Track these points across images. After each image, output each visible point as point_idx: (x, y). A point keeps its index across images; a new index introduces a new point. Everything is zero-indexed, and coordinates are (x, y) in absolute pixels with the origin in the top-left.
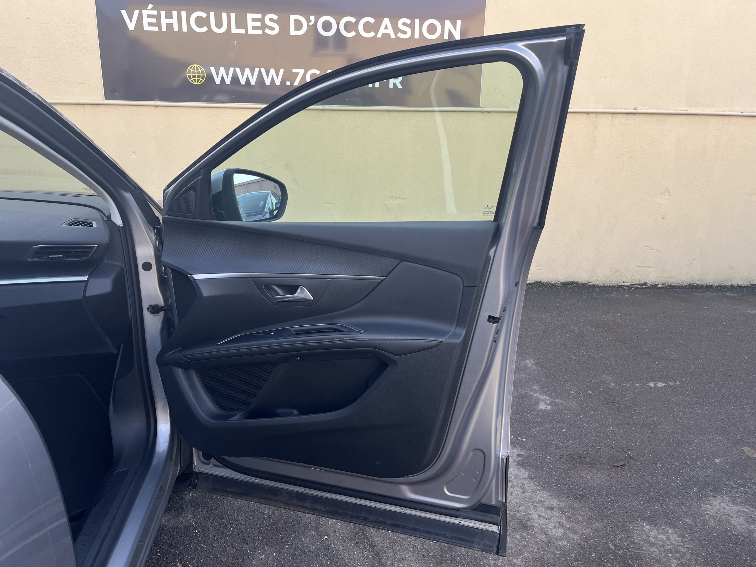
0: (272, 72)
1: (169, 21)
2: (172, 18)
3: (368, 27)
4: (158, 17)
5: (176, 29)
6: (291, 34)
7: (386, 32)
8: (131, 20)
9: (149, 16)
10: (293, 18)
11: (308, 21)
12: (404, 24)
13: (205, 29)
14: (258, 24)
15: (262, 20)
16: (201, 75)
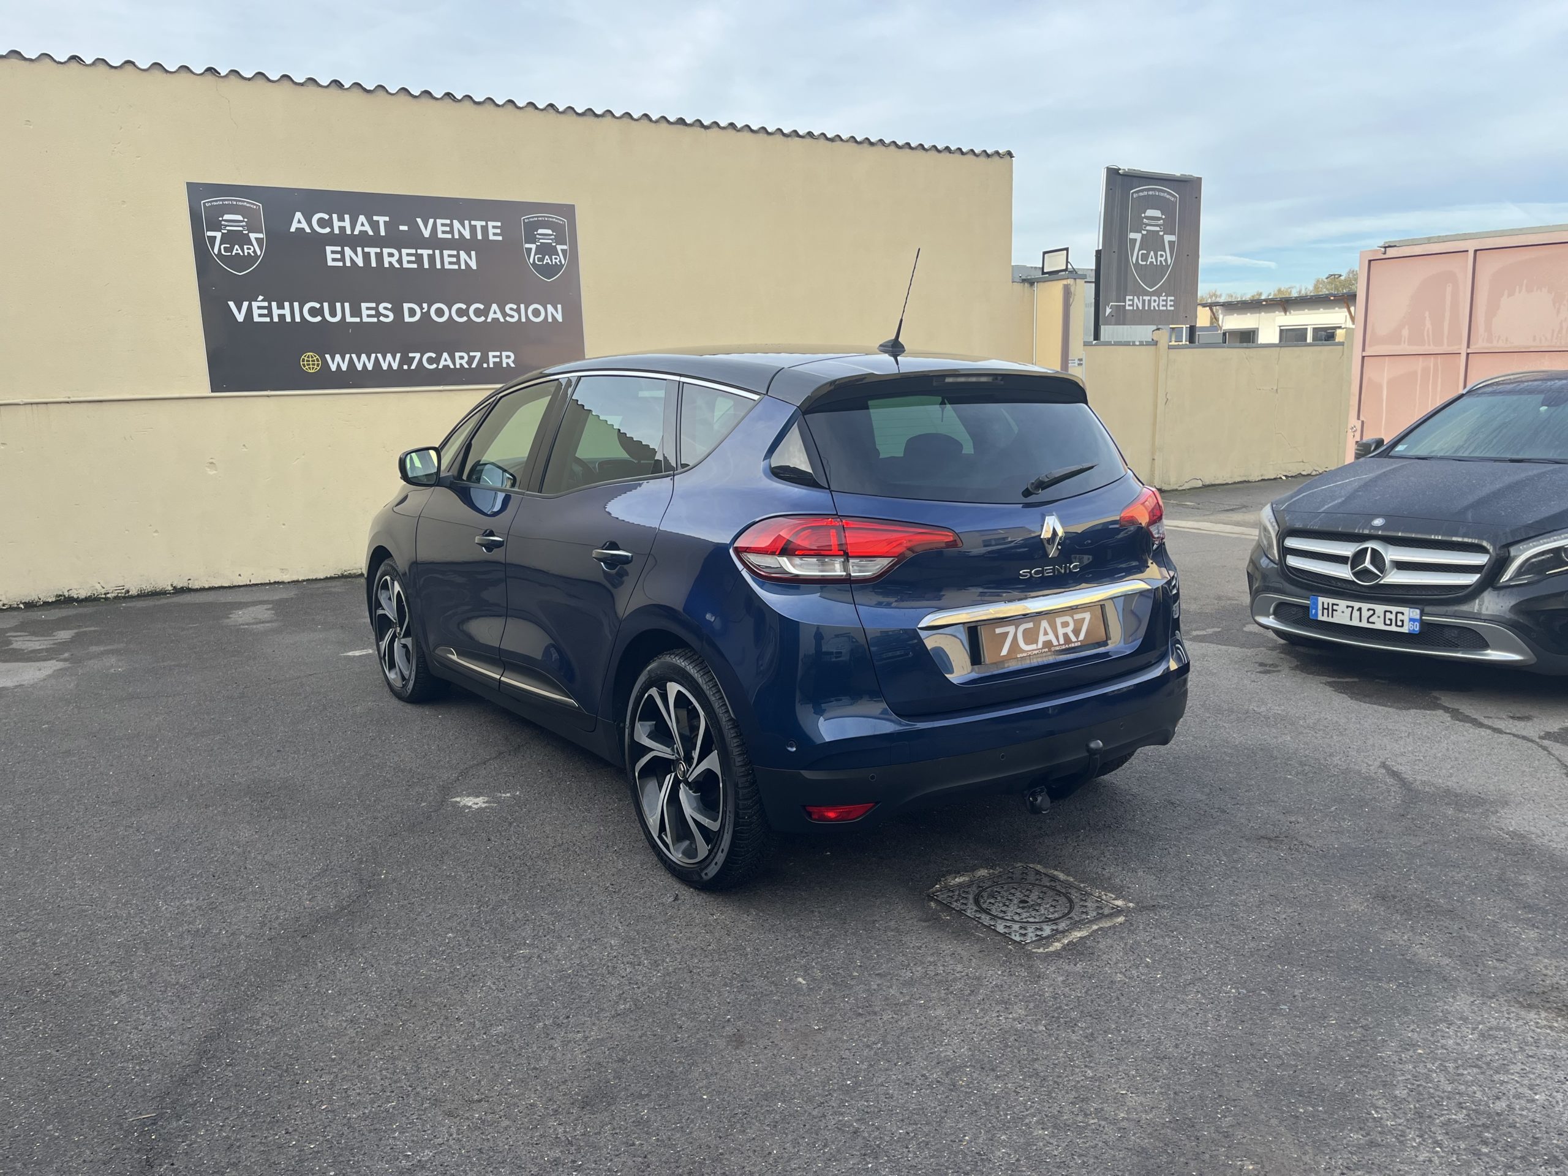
0: (389, 356)
1: (281, 312)
2: (283, 308)
3: (478, 312)
4: (269, 308)
6: (406, 321)
7: (495, 316)
8: (240, 312)
9: (259, 308)
10: (406, 306)
11: (422, 308)
12: (511, 309)
13: (319, 319)
14: (373, 312)
15: (376, 309)
16: (316, 363)
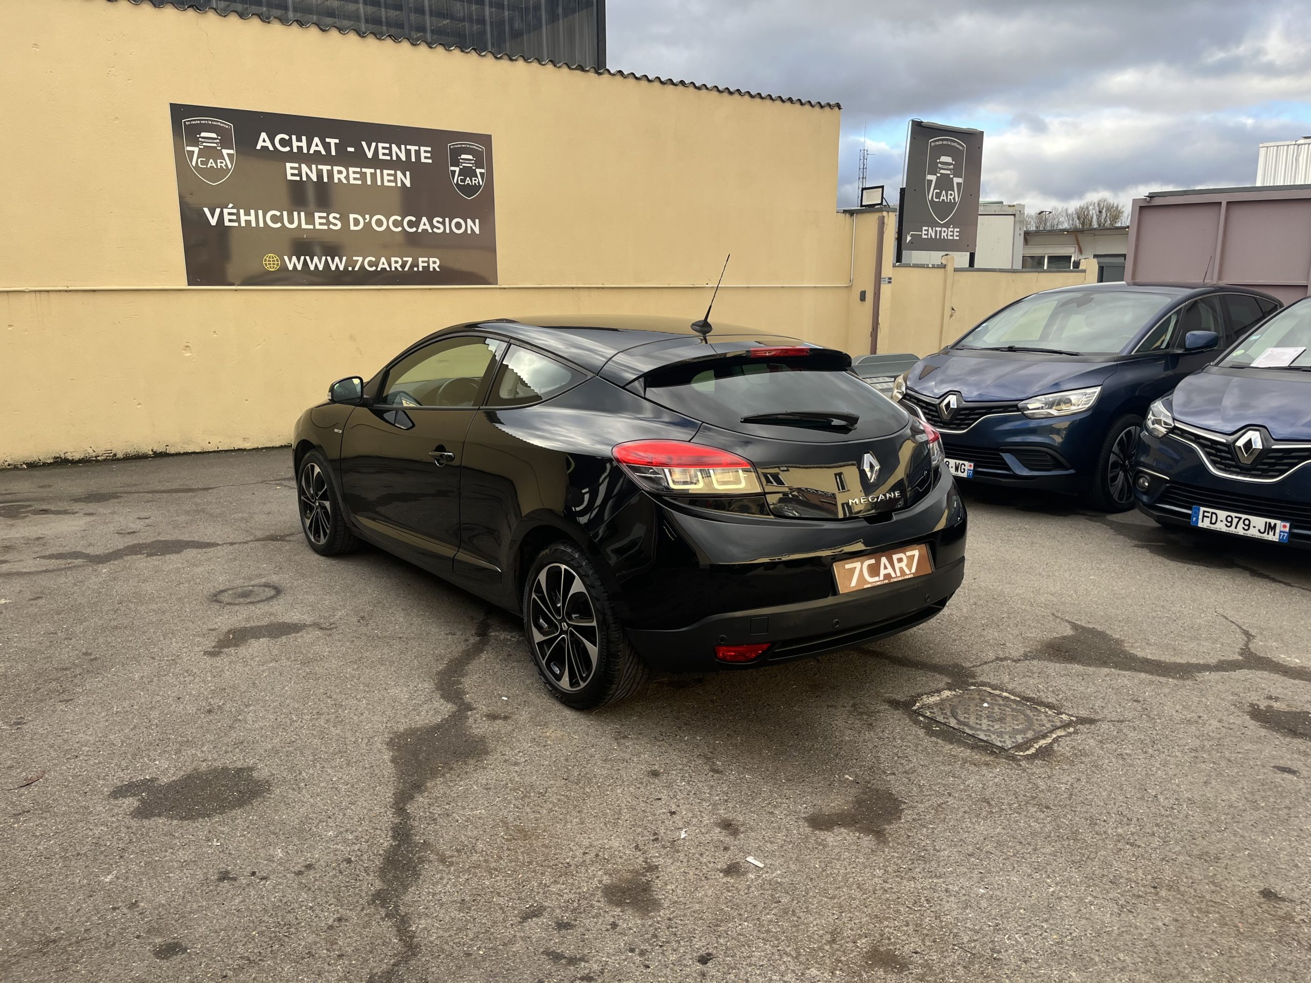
0: (337, 259)
1: (248, 218)
2: (250, 216)
4: (238, 215)
5: (254, 224)
6: (351, 229)
7: (425, 227)
8: (213, 217)
9: (229, 214)
10: (352, 216)
11: (364, 219)
12: (438, 222)
13: (279, 225)
14: (324, 221)
15: (327, 218)
16: (276, 263)
